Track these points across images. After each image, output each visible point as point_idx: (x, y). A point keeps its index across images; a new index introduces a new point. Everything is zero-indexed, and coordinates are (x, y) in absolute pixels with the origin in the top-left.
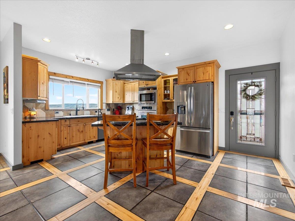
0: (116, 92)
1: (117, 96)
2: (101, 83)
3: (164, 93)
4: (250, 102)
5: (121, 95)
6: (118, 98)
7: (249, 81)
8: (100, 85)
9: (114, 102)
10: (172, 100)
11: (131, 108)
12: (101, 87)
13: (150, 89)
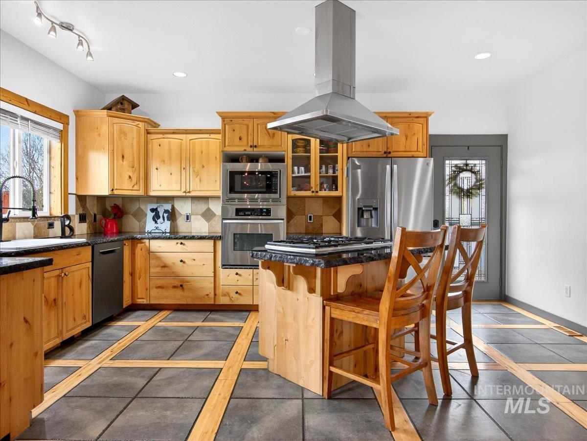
0: (123, 157)
1: (128, 172)
2: (62, 118)
3: (293, 172)
4: (465, 201)
5: (137, 170)
6: (130, 177)
7: (460, 163)
8: (60, 126)
9: (116, 192)
10: (317, 192)
11: (166, 211)
12: (63, 136)
13: (260, 161)
